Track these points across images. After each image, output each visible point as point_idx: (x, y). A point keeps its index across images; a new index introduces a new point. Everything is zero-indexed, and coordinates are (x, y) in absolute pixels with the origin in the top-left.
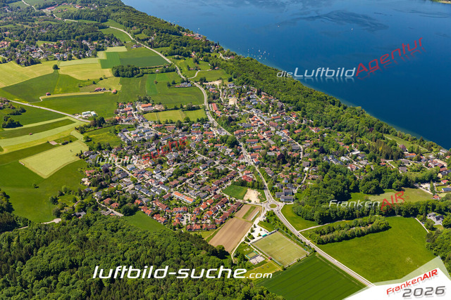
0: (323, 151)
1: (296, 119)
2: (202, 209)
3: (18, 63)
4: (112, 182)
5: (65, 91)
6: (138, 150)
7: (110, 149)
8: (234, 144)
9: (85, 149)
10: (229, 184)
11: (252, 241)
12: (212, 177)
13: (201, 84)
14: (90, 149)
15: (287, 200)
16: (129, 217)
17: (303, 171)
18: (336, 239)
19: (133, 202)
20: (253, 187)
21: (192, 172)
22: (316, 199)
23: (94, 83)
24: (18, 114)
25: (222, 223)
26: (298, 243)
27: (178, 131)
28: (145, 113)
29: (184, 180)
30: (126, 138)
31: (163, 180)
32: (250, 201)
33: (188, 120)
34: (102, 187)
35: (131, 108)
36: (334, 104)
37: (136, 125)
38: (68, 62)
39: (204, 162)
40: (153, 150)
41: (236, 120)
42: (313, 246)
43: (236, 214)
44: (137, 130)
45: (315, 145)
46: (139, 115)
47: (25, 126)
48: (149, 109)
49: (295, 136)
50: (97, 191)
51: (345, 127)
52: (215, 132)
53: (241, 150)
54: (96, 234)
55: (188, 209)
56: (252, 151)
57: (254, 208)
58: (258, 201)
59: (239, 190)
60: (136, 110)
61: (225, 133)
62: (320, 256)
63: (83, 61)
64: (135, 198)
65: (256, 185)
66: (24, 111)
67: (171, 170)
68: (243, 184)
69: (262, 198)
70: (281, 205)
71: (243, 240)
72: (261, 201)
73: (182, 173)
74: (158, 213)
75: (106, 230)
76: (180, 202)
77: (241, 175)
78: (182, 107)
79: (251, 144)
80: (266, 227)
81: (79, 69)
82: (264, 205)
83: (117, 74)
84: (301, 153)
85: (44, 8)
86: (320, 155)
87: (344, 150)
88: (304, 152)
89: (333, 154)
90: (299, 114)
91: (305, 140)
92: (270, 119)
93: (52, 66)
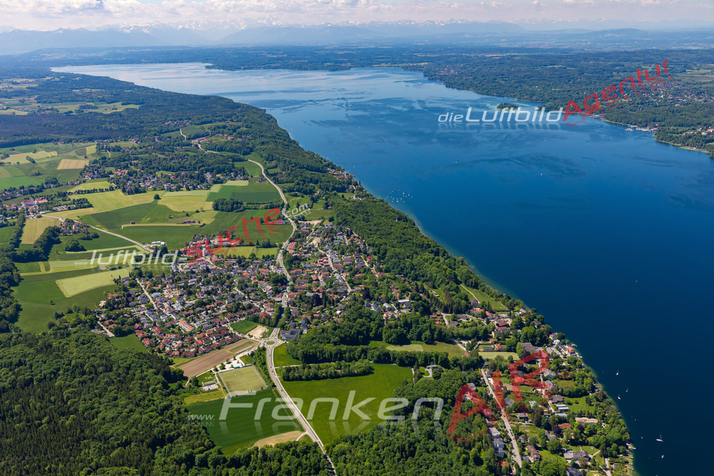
0: (368, 296)
1: (369, 263)
3: (124, 191)
5: (151, 221)
13: (297, 222)
15: (289, 339)
16: (118, 338)
20: (265, 324)
23: (187, 215)
24: (88, 239)
26: (263, 378)
27: (236, 266)
28: (216, 247)
32: (251, 337)
33: (254, 256)
38: (174, 193)
41: (304, 260)
47: (87, 252)
52: (273, 271)
53: (285, 289)
56: (295, 290)
58: (260, 337)
61: (280, 271)
62: (275, 390)
66: (96, 236)
68: (257, 320)
69: (267, 335)
72: (263, 337)
77: (262, 312)
78: (258, 244)
79: (299, 284)
81: (180, 200)
82: (262, 341)
83: (216, 208)
84: (345, 297)
85: (194, 138)
86: (360, 299)
87: (391, 296)
88: (347, 296)
89: (378, 300)
90: (376, 258)
91: (361, 284)
92: (339, 261)
93: (153, 196)
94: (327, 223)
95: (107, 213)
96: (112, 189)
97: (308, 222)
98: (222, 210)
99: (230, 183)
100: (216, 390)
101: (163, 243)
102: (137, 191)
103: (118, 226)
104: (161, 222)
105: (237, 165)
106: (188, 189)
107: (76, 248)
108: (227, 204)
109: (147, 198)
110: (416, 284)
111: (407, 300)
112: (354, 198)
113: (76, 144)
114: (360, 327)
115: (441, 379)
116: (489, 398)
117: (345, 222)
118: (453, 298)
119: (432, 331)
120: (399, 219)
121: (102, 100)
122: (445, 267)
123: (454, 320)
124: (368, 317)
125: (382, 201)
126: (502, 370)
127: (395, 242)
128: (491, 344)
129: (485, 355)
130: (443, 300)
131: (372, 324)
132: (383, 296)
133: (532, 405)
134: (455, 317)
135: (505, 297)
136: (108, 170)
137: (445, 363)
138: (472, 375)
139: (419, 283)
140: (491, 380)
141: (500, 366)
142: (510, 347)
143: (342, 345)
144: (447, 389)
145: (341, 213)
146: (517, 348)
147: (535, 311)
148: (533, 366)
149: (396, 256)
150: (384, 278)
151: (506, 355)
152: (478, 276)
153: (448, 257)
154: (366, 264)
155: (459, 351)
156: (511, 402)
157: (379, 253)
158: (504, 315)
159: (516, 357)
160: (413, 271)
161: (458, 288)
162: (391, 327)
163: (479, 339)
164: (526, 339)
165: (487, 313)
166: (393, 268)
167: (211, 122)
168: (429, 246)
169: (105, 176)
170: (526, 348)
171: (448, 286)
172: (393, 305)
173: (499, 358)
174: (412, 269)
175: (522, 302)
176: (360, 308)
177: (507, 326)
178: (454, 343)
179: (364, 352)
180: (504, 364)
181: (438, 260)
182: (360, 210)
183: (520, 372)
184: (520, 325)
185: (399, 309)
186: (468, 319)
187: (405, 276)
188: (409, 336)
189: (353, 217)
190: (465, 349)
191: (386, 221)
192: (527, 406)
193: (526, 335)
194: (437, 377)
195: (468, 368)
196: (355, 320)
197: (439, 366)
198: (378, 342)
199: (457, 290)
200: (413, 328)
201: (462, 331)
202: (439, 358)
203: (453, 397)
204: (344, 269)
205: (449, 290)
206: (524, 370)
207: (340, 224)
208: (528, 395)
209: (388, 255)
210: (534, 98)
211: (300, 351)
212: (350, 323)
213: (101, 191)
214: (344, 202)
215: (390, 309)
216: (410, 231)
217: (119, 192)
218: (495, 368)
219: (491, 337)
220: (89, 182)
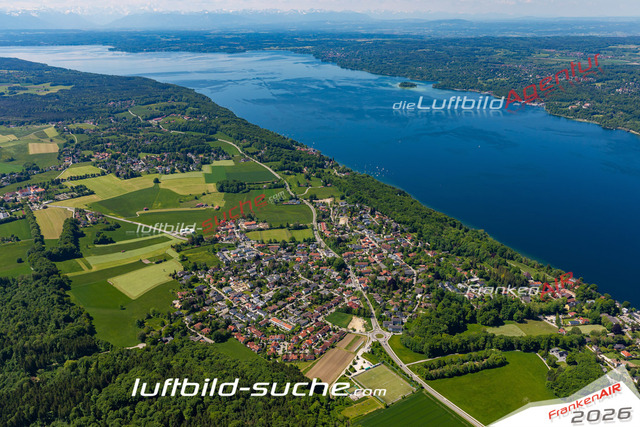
0: (438, 277)
1: (411, 241)
2: (301, 337)
3: (118, 175)
4: (205, 305)
5: (164, 207)
6: (236, 271)
7: (207, 269)
8: (341, 267)
9: (179, 268)
10: (333, 310)
11: (353, 374)
12: (314, 303)
13: (311, 202)
14: (185, 269)
15: (395, 330)
16: (220, 345)
17: (415, 298)
18: (446, 375)
19: (226, 327)
20: (358, 315)
21: (293, 297)
22: (427, 329)
23: (196, 198)
24: (111, 229)
25: (321, 354)
26: (404, 379)
27: (282, 252)
28: (248, 231)
29: (284, 305)
30: (225, 257)
31: (260, 305)
32: (355, 330)
33: (293, 240)
34: (194, 310)
35: (234, 226)
36: (454, 226)
37: (237, 244)
38: (170, 176)
39: (306, 285)
40: (253, 272)
41: (346, 241)
42: (421, 381)
43: (338, 344)
44: (238, 250)
45: (431, 270)
46: (241, 233)
47: (117, 243)
48: (253, 227)
49: (408, 260)
50: (188, 314)
51: (465, 251)
52: (322, 254)
53: (348, 274)
54: (181, 362)
55: (285, 337)
56: (361, 275)
57: (358, 337)
58: (363, 330)
59: (343, 318)
60: (238, 228)
61: (332, 254)
62: (428, 393)
63: (186, 175)
64: (228, 322)
65: (362, 312)
66: (118, 226)
67: (271, 294)
68: (348, 311)
69: (368, 327)
70: (389, 335)
71: (343, 373)
72: (367, 330)
73: (282, 297)
74: (252, 340)
75: (193, 356)
76: (278, 329)
77: (347, 301)
78: (288, 226)
79: (361, 267)
80: (370, 360)
81: (180, 183)
82: (369, 335)
88: (416, 278)
90: (415, 235)
91: (421, 264)
92: (382, 240)
93: (152, 179)
94: (338, 200)
96: (103, 174)
97: (321, 201)
98: (228, 192)
99: (216, 163)
102: (133, 175)
103: (133, 213)
104: (174, 207)
106: (183, 172)
107: (105, 241)
108: (232, 186)
109: (145, 182)
121: (28, 81)
154: (409, 242)
213: (93, 176)
217: (112, 176)
220: (72, 166)
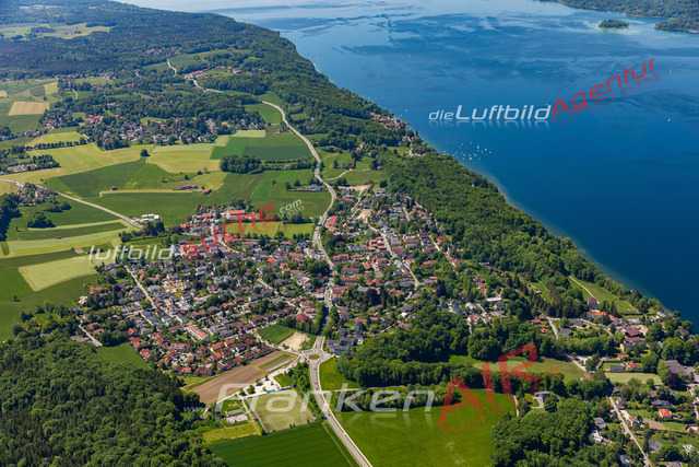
0: (443, 292)
1: (441, 245)
3: (100, 145)
5: (139, 187)
15: (340, 352)
16: (107, 348)
17: (393, 316)
20: (304, 331)
23: (187, 178)
24: (57, 210)
27: (257, 249)
32: (286, 348)
33: (280, 235)
35: (214, 214)
38: (168, 148)
45: (440, 283)
46: (219, 224)
47: (57, 228)
52: (308, 255)
53: (327, 281)
59: (283, 332)
60: (219, 217)
61: (318, 256)
62: (328, 425)
66: (68, 208)
69: (307, 346)
70: (328, 357)
72: (303, 349)
74: (150, 347)
77: (300, 313)
79: (347, 275)
81: (176, 157)
83: (225, 168)
84: (411, 293)
85: (187, 72)
86: (434, 297)
87: (477, 293)
88: (414, 292)
89: (458, 298)
90: (450, 238)
91: (432, 275)
92: (400, 242)
93: (140, 151)
94: (377, 189)
95: (80, 175)
96: (83, 142)
97: (352, 188)
98: (233, 172)
99: (240, 134)
100: (245, 422)
101: (157, 217)
102: (118, 145)
103: (95, 192)
104: (152, 188)
105: (249, 108)
106: (186, 143)
107: (41, 223)
108: (239, 163)
109: (131, 154)
110: (508, 276)
111: (498, 298)
112: (411, 154)
113: (29, 81)
114: (437, 337)
115: (559, 412)
116: (626, 440)
117: (403, 188)
118: (562, 296)
119: (537, 342)
120: (476, 184)
121: (60, 21)
122: (546, 251)
123: (565, 327)
124: (447, 322)
125: (449, 158)
126: (640, 399)
127: (474, 216)
128: (620, 362)
129: (614, 378)
130: (548, 297)
131: (453, 332)
132: (464, 292)
133: (687, 451)
134: (567, 323)
135: (633, 295)
136: (76, 115)
137: (560, 389)
138: (599, 406)
139: (512, 275)
140: (626, 414)
141: (637, 393)
142: (649, 366)
143: (413, 362)
144: (568, 427)
145: (396, 176)
146: (659, 368)
147: (679, 315)
148: (683, 393)
149: (478, 235)
150: (464, 268)
151: (644, 378)
152: (592, 264)
153: (549, 238)
154: (437, 247)
155: (576, 371)
156: (658, 446)
157: (454, 232)
158: (634, 321)
159: (658, 380)
160: (502, 258)
161: (567, 281)
162: (479, 337)
163: (603, 354)
164: (670, 356)
165: (612, 318)
166: (475, 253)
167: (208, 50)
168: (521, 222)
169: (73, 124)
170: (671, 369)
171: (553, 279)
172: (479, 305)
173: (634, 382)
174: (501, 254)
175: (658, 302)
176: (434, 310)
177: (641, 335)
178: (568, 360)
179: (446, 371)
180: (641, 391)
181: (536, 242)
182: (420, 170)
183: (665, 403)
184: (659, 335)
185: (488, 311)
186: (584, 326)
187: (492, 263)
188: (504, 350)
189: (414, 182)
190: (583, 368)
191: (459, 186)
192: (681, 452)
193: (670, 349)
194: (551, 409)
195: (591, 396)
196: (429, 326)
197: (552, 393)
198: (462, 357)
199: (567, 284)
200: (511, 339)
201: (578, 342)
202: (552, 383)
203: (577, 438)
204: (407, 253)
205: (555, 284)
206: (671, 400)
207: (396, 191)
208: (681, 435)
209: (466, 234)
210: (650, 12)
211: (357, 370)
212: (423, 330)
213: (70, 144)
214: (399, 159)
215: (475, 311)
216: (493, 200)
217: (94, 145)
218: (630, 396)
219: (619, 351)
220: (53, 132)
